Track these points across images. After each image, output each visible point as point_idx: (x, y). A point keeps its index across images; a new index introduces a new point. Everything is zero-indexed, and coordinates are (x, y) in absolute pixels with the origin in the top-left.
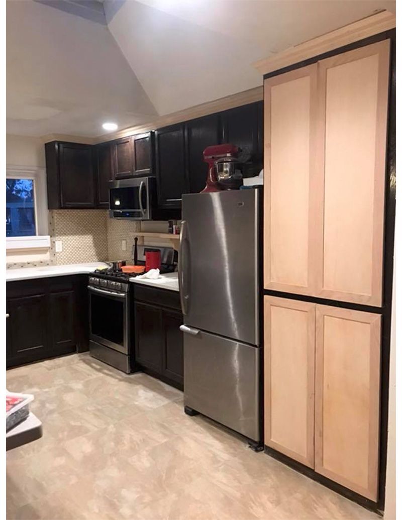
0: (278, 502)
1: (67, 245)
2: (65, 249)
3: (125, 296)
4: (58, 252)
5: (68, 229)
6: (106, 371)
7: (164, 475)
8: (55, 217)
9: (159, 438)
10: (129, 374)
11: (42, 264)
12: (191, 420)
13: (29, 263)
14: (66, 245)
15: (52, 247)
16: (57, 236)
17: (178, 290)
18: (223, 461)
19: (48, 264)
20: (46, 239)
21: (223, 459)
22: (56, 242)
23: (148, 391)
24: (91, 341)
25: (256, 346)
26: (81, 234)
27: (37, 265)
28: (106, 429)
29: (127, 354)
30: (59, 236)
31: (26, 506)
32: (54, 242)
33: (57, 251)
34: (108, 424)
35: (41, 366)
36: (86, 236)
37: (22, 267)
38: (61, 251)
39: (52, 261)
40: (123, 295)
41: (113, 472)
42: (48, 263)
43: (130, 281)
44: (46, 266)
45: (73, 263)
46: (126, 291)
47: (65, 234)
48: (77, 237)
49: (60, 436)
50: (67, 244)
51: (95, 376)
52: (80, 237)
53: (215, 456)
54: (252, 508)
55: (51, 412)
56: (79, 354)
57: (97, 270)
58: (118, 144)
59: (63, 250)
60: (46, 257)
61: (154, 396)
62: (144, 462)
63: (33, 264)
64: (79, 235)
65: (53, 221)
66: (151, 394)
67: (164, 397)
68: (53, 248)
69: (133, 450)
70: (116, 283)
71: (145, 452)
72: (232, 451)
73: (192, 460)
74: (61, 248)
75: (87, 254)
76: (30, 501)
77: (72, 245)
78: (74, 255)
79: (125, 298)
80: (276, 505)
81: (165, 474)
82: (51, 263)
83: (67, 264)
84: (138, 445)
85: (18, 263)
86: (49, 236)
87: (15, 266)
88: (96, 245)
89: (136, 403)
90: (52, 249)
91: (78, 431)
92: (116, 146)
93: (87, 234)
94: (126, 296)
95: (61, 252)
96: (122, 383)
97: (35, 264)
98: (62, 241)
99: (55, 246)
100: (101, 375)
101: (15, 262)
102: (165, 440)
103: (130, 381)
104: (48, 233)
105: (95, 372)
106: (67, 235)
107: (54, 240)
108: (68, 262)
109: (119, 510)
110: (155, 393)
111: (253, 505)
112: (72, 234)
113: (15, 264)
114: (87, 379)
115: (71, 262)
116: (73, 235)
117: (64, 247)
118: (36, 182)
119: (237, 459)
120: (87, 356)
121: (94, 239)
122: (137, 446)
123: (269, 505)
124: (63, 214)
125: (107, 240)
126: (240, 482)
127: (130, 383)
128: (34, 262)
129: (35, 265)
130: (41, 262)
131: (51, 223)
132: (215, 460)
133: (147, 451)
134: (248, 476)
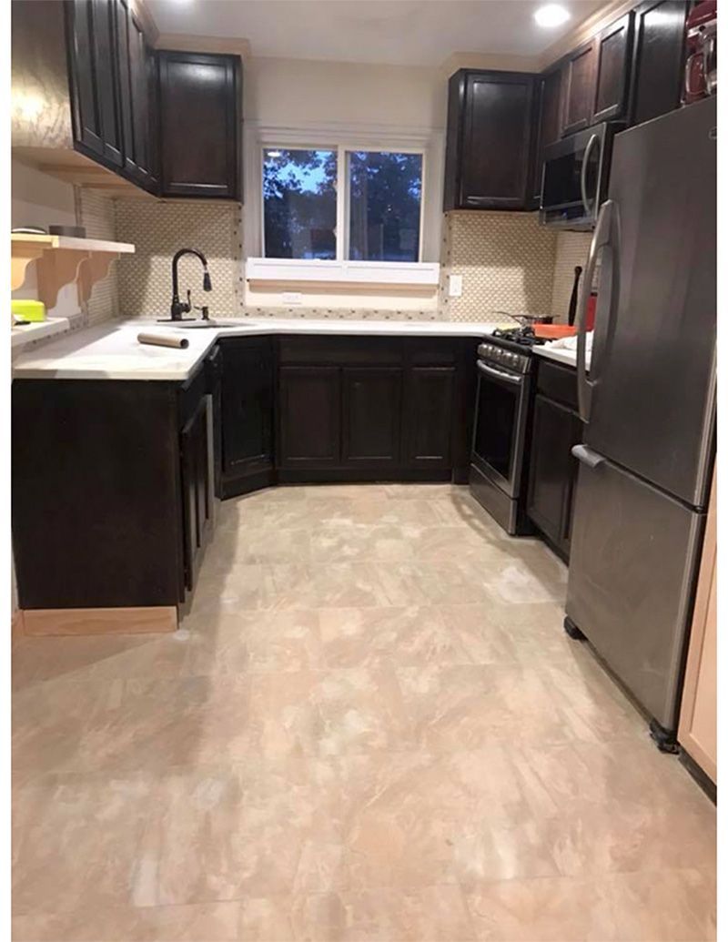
0: (629, 865)
1: (472, 285)
2: (466, 291)
3: (520, 380)
4: (453, 297)
5: (477, 253)
6: (477, 522)
7: (439, 717)
8: (455, 229)
9: (481, 654)
10: (512, 535)
11: (421, 316)
12: (567, 645)
13: (399, 313)
14: (469, 285)
15: (442, 287)
16: (455, 265)
17: (574, 364)
18: (571, 737)
19: (433, 318)
20: (432, 270)
21: (574, 734)
22: (451, 277)
23: (525, 572)
24: (473, 465)
25: (694, 508)
26: (502, 264)
27: (414, 318)
28: (403, 609)
29: (512, 495)
30: (458, 266)
31: (203, 677)
32: (448, 277)
33: (451, 294)
34: (411, 602)
35: (380, 491)
36: (510, 270)
37: (387, 318)
38: (459, 294)
39: (441, 313)
40: (517, 378)
41: (358, 679)
42: (433, 315)
43: (534, 351)
44: (429, 320)
45: (479, 321)
46: (524, 372)
47: (470, 263)
48: (492, 269)
49: (328, 598)
50: (473, 282)
51: (451, 525)
52: (498, 269)
53: (563, 723)
54: (561, 848)
55: (343, 559)
56: (456, 486)
57: (498, 330)
58: (573, 60)
59: (462, 294)
60: (430, 304)
61: (529, 583)
62: (421, 683)
63: (407, 315)
64: (498, 266)
65: (450, 236)
66: (526, 578)
67: (549, 590)
68: (446, 289)
69: (419, 659)
70: (502, 353)
71: (435, 669)
72: (607, 728)
73: (511, 712)
74: (460, 289)
75: (507, 306)
76: (214, 674)
77: (482, 285)
78: (483, 304)
79: (520, 386)
80: (620, 870)
81: (441, 716)
82: (440, 316)
83: (467, 321)
84: (434, 652)
85: (381, 311)
86: (438, 265)
87: (376, 315)
88: (529, 289)
89: (486, 585)
90: (443, 289)
91: (356, 599)
92: (571, 64)
93: (513, 265)
94: (523, 382)
95: (459, 297)
96: (490, 547)
97: (410, 315)
98: (464, 274)
99: (448, 285)
100: (464, 525)
101: (376, 309)
102: (488, 662)
103: (504, 548)
104: (438, 259)
105: (458, 518)
106: (474, 265)
107: (448, 274)
108: (470, 317)
109: (321, 739)
110: (533, 579)
111: (568, 842)
112: (483, 263)
113: (376, 312)
114: (434, 526)
115: (477, 318)
116: (486, 266)
117: (466, 288)
118: (427, 160)
119: (604, 746)
120: (464, 492)
121: (525, 276)
122: (429, 654)
123: (606, 861)
124: (470, 223)
125: (552, 281)
126: (575, 791)
127: (504, 550)
128: (409, 311)
129: (410, 318)
130: (422, 313)
131: (445, 240)
132: (557, 730)
133: (440, 667)
134: (603, 786)
